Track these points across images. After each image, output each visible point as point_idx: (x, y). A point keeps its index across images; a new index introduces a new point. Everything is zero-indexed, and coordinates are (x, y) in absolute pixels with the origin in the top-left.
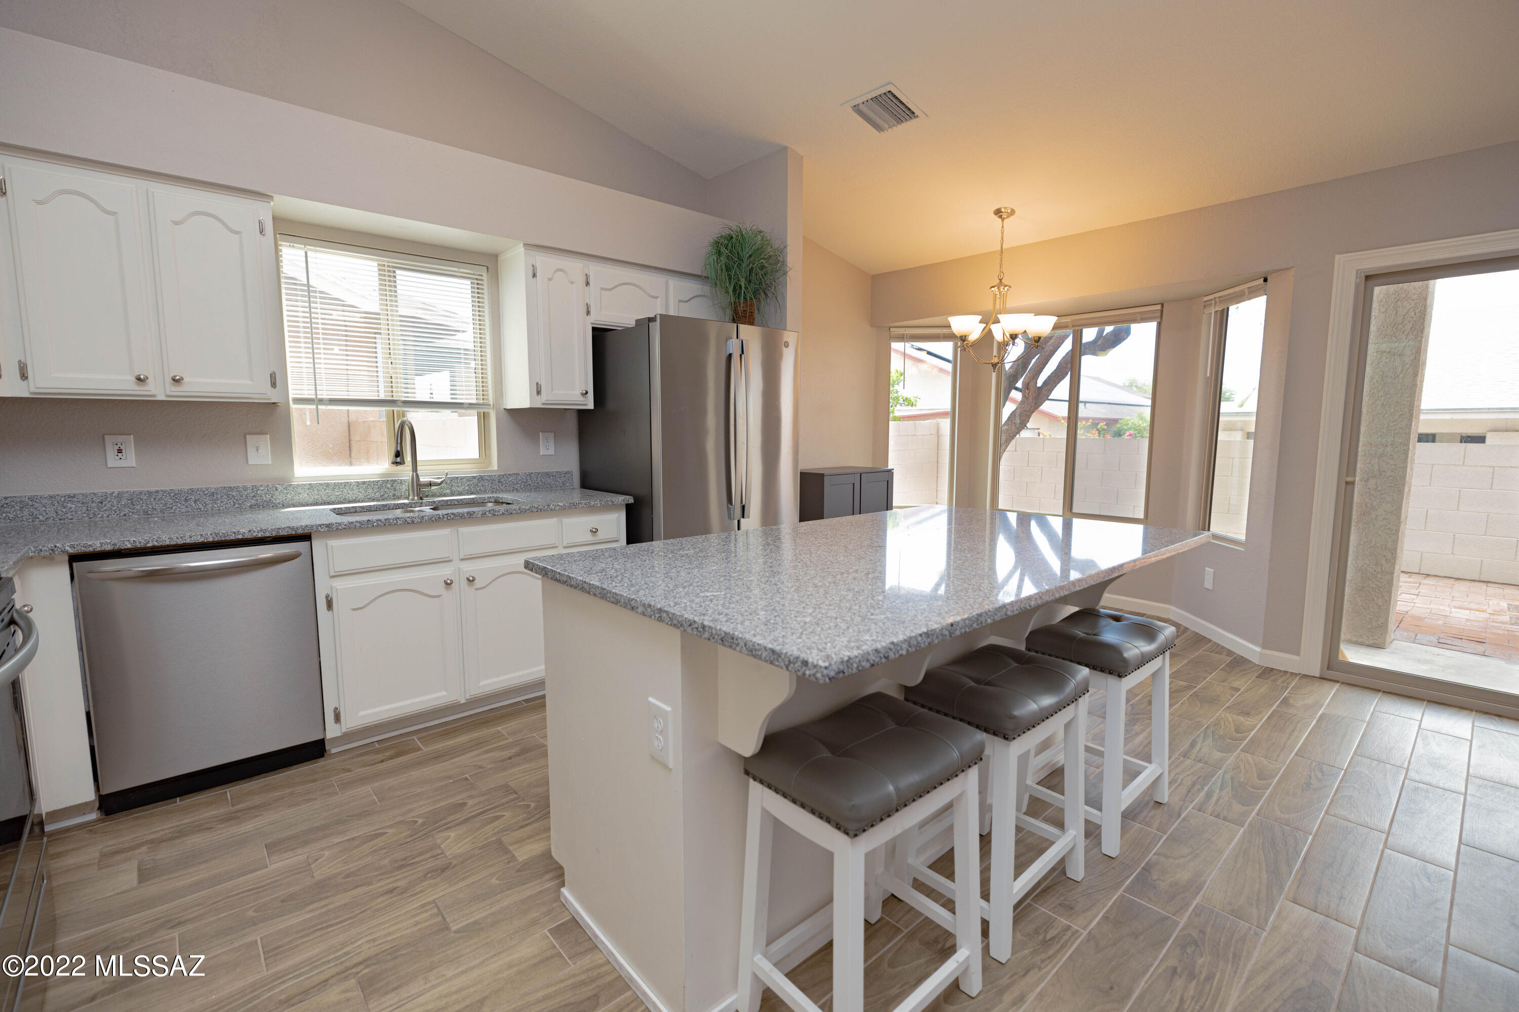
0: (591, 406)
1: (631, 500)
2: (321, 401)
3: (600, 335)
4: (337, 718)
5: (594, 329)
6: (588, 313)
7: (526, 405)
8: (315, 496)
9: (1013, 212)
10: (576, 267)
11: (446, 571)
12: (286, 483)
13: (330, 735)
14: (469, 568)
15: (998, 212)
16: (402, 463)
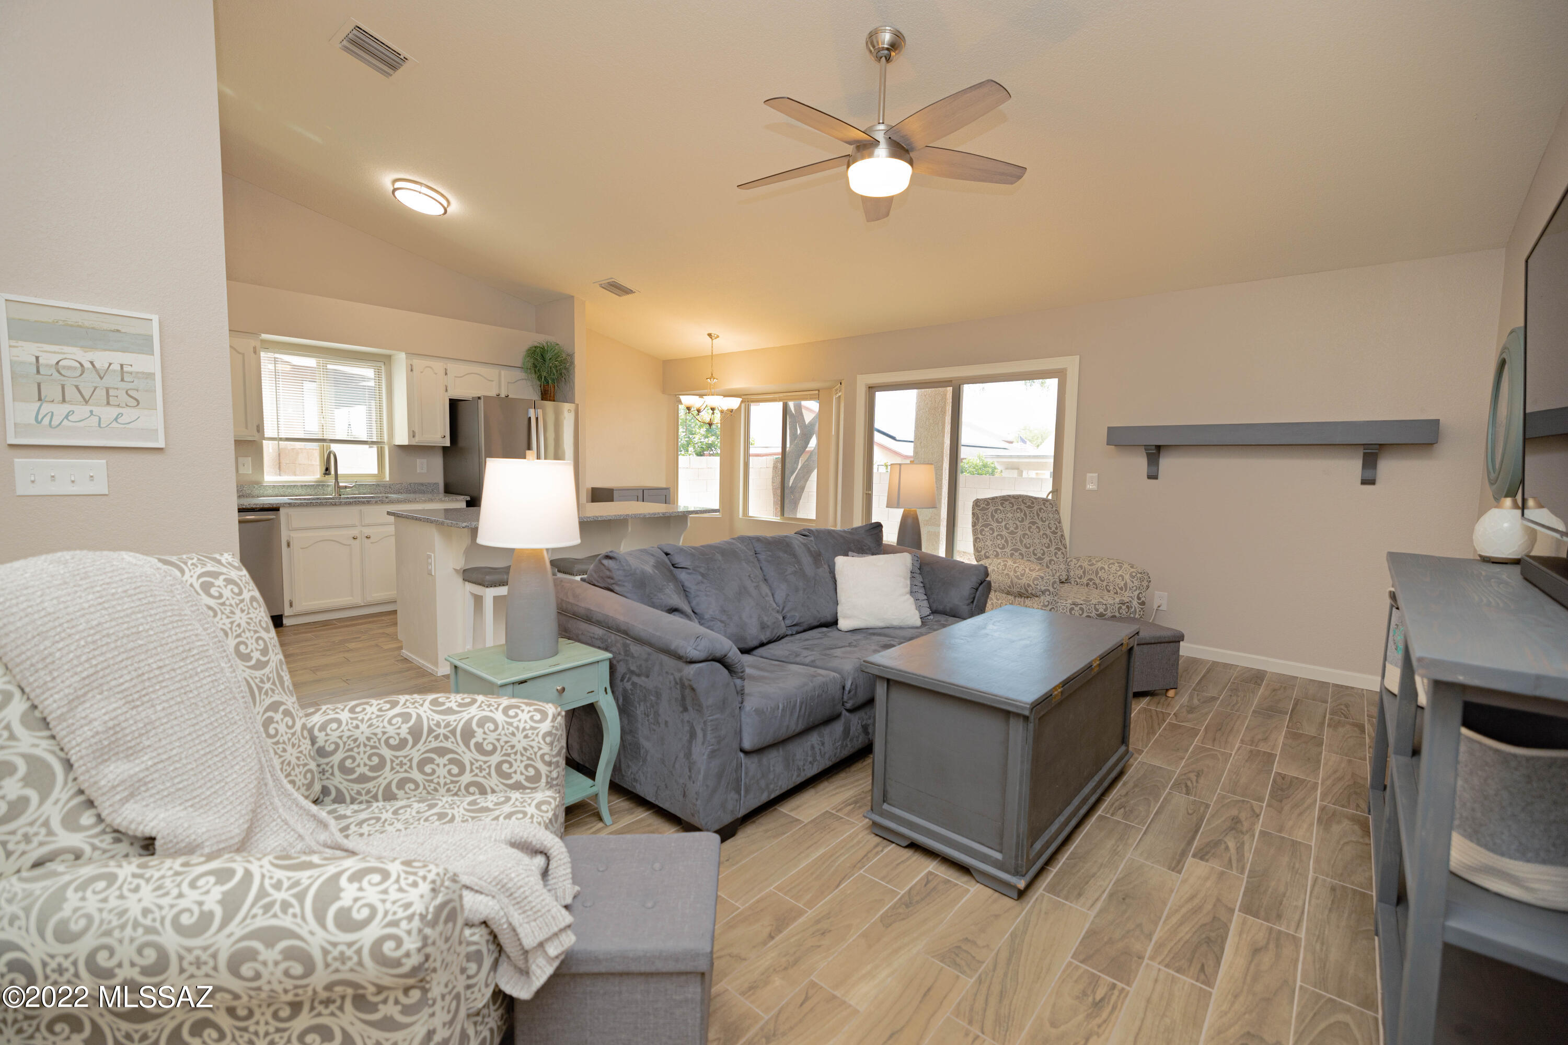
0: (448, 444)
1: (468, 498)
2: (281, 439)
3: (454, 404)
4: (291, 605)
5: (450, 400)
6: (446, 390)
7: (406, 443)
8: (276, 492)
9: (718, 337)
10: (439, 366)
11: (355, 532)
12: (259, 483)
13: (286, 614)
14: (367, 531)
15: (710, 335)
16: (329, 474)
